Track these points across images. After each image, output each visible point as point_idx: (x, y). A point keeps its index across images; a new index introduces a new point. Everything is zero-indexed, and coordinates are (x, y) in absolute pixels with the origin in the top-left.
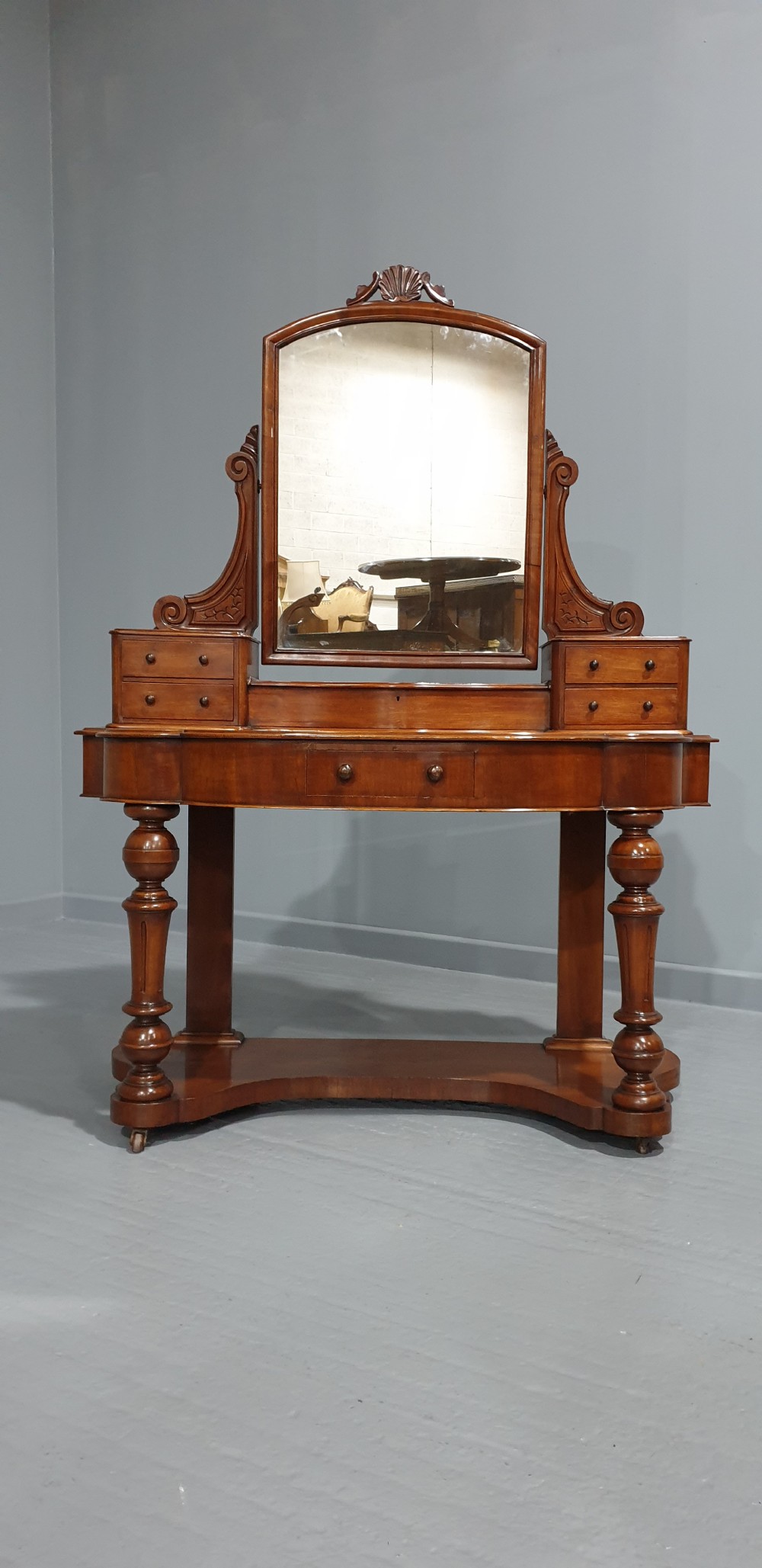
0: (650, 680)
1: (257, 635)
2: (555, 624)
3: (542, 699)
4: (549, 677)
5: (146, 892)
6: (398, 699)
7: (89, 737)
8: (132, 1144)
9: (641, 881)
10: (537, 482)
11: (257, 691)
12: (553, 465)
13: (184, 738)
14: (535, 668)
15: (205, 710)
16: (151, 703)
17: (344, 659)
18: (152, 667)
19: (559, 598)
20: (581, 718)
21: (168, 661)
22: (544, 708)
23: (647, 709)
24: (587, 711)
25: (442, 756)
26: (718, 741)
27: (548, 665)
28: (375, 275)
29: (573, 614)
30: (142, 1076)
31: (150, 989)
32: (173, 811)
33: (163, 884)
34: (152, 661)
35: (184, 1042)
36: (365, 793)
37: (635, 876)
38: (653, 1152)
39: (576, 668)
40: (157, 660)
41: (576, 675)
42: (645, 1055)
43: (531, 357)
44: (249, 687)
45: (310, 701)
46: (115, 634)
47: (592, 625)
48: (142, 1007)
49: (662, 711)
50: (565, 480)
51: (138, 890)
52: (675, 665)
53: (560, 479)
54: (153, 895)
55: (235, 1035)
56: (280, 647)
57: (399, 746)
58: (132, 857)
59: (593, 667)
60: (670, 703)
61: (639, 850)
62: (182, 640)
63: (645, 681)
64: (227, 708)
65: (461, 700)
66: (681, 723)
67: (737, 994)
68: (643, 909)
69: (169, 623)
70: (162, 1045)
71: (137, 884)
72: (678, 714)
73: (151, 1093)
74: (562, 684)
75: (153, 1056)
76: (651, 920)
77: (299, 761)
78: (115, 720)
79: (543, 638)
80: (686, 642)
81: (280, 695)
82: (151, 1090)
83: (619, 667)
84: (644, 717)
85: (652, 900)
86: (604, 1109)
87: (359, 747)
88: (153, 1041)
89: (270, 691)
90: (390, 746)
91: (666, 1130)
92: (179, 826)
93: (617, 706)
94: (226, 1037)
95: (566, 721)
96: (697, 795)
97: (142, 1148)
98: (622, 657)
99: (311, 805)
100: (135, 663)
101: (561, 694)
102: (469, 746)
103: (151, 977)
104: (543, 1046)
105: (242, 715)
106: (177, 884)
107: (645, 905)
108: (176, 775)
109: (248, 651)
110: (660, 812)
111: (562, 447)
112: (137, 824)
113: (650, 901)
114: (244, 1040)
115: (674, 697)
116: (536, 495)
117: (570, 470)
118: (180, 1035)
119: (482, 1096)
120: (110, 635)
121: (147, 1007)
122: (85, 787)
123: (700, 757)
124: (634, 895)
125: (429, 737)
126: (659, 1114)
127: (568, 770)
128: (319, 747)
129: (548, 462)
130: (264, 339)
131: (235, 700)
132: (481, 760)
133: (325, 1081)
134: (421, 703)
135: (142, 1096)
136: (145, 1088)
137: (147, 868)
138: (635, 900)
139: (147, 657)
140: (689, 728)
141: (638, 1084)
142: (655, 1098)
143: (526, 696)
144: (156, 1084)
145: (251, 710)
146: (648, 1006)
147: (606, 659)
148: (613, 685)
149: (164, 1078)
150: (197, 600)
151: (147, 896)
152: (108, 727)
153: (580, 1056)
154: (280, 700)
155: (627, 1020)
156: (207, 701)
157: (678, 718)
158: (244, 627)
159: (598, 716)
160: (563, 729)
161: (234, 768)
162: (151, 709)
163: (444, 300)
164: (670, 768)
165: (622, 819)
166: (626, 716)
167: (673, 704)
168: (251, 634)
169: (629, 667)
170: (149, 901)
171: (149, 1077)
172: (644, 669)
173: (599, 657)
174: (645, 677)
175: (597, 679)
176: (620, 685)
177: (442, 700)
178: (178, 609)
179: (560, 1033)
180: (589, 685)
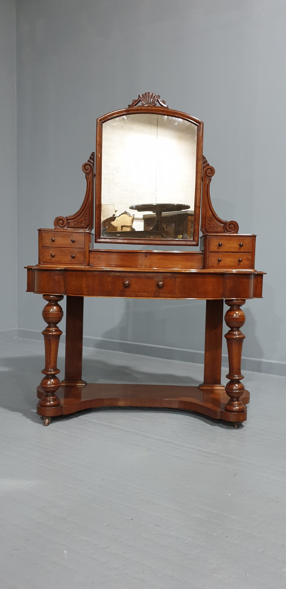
0: (241, 251)
1: (93, 231)
2: (205, 229)
3: (201, 257)
4: (203, 248)
5: (51, 328)
6: (146, 256)
7: (30, 269)
8: (45, 422)
9: (237, 326)
10: (199, 175)
11: (93, 253)
12: (205, 169)
13: (66, 270)
14: (198, 245)
15: (73, 260)
16: (53, 257)
17: (126, 241)
18: (53, 243)
19: (207, 219)
20: (215, 265)
21: (60, 241)
22: (201, 260)
23: (240, 261)
24: (217, 262)
25: (163, 278)
26: (266, 274)
27: (202, 244)
28: (139, 96)
29: (212, 225)
30: (48, 397)
31: (52, 364)
32: (61, 298)
33: (57, 325)
34: (53, 241)
35: (64, 384)
36: (134, 292)
37: (235, 324)
38: (240, 427)
39: (213, 246)
40: (56, 240)
41: (213, 248)
42: (237, 391)
43: (198, 128)
44: (90, 251)
45: (114, 256)
46: (40, 230)
47: (219, 230)
48: (49, 371)
49: (245, 262)
50: (210, 175)
51: (48, 327)
52: (251, 245)
53: (208, 174)
54: (53, 329)
55: (83, 382)
56: (102, 237)
57: (147, 274)
58: (46, 315)
59: (220, 245)
60: (248, 259)
61: (236, 314)
62: (65, 233)
63: (239, 251)
64: (82, 259)
65: (170, 257)
66: (252, 267)
67: (270, 369)
68: (238, 336)
69: (60, 226)
70: (56, 386)
71: (47, 325)
72: (251, 263)
73: (52, 404)
74: (208, 252)
75: (52, 390)
76: (240, 341)
77: (109, 279)
78: (39, 263)
79: (201, 234)
80: (254, 237)
81: (102, 254)
82: (52, 403)
83: (230, 246)
84: (239, 264)
85: (241, 333)
86: (222, 411)
87: (132, 274)
88: (53, 384)
89: (97, 253)
90: (143, 274)
91: (245, 419)
92: (63, 303)
93: (228, 260)
94: (79, 383)
95: (209, 266)
96: (258, 294)
97: (48, 424)
98: (231, 242)
99: (113, 296)
100: (47, 242)
101: (208, 255)
102: (174, 274)
103: (52, 360)
104: (198, 387)
105: (87, 262)
106: (62, 325)
107: (238, 335)
108: (62, 284)
109: (90, 237)
110: (245, 300)
111: (209, 162)
112: (47, 302)
113: (240, 334)
114: (86, 384)
115: (250, 257)
116: (199, 180)
117: (212, 171)
118: (62, 382)
119: (176, 406)
120: (38, 231)
121: (51, 371)
122: (28, 289)
123: (259, 280)
124: (234, 331)
125: (158, 271)
126: (243, 413)
127: (210, 284)
128: (117, 274)
129: (204, 168)
130: (97, 120)
131: (85, 256)
132: (177, 280)
133: (117, 400)
134: (155, 258)
135: (48, 405)
136: (50, 402)
137: (51, 319)
138: (235, 333)
139: (52, 240)
140: (255, 269)
141: (235, 402)
142: (241, 407)
143: (195, 256)
144: (54, 400)
145: (90, 260)
146: (239, 373)
147: (225, 242)
148: (226, 252)
149: (57, 398)
150: (71, 218)
151: (51, 329)
152: (36, 265)
153: (212, 391)
154: (102, 256)
155: (232, 378)
156: (74, 256)
157: (251, 265)
158: (88, 228)
159: (221, 264)
160: (208, 268)
161: (84, 281)
162: (53, 259)
163: (165, 106)
164: (248, 283)
165: (230, 303)
166: (232, 264)
167: (250, 260)
168: (91, 231)
169: (234, 245)
170: (52, 332)
171: (51, 398)
172: (239, 246)
173: (222, 241)
174: (239, 249)
175: (221, 250)
176: (230, 252)
177: (163, 257)
178: (63, 221)
179: (205, 383)
180: (218, 252)
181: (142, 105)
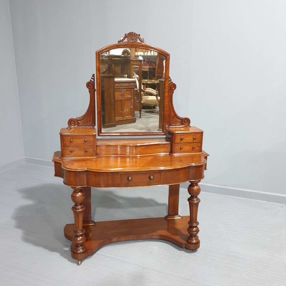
0: (194, 142)
2: (170, 123)
3: (169, 146)
5: (78, 207)
8: (78, 264)
9: (195, 194)
11: (99, 146)
12: (170, 85)
15: (86, 153)
16: (72, 152)
20: (178, 151)
21: (76, 141)
22: (168, 148)
23: (193, 148)
24: (180, 149)
26: (209, 155)
29: (174, 121)
30: (79, 248)
31: (80, 228)
34: (72, 142)
36: (134, 183)
41: (177, 141)
42: (195, 233)
43: (166, 58)
44: (97, 146)
46: (61, 135)
47: (178, 123)
49: (196, 148)
51: (75, 205)
52: (200, 138)
53: (172, 88)
54: (80, 207)
55: (93, 222)
56: (102, 131)
58: (74, 198)
59: (181, 139)
60: (198, 147)
62: (79, 136)
63: (193, 142)
64: (92, 152)
69: (72, 126)
74: (174, 143)
75: (81, 243)
77: (118, 176)
80: (202, 133)
82: (81, 251)
83: (188, 139)
84: (193, 150)
85: (198, 199)
86: (186, 244)
87: (133, 173)
88: (81, 240)
91: (198, 247)
93: (187, 148)
94: (91, 223)
95: (175, 152)
96: (205, 168)
97: (81, 263)
98: (188, 136)
99: (121, 187)
100: (67, 142)
101: (174, 145)
103: (80, 226)
104: (164, 218)
105: (96, 153)
107: (197, 201)
108: (85, 179)
114: (95, 223)
115: (200, 145)
117: (174, 86)
121: (79, 233)
122: (56, 173)
126: (198, 244)
130: (96, 52)
131: (94, 150)
132: (162, 174)
135: (79, 252)
139: (70, 141)
140: (202, 152)
141: (193, 238)
142: (197, 241)
143: (166, 145)
144: (83, 249)
145: (98, 151)
146: (196, 222)
147: (185, 137)
148: (186, 143)
153: (173, 221)
155: (192, 225)
156: (87, 151)
157: (200, 150)
158: (92, 126)
159: (182, 150)
162: (72, 154)
165: (192, 182)
166: (189, 150)
167: (199, 147)
169: (190, 139)
170: (79, 209)
171: (81, 248)
172: (193, 139)
173: (183, 137)
174: (193, 141)
175: (182, 142)
176: (187, 143)
177: (145, 147)
178: (74, 122)
179: (169, 215)
180: (180, 143)
181: (127, 41)
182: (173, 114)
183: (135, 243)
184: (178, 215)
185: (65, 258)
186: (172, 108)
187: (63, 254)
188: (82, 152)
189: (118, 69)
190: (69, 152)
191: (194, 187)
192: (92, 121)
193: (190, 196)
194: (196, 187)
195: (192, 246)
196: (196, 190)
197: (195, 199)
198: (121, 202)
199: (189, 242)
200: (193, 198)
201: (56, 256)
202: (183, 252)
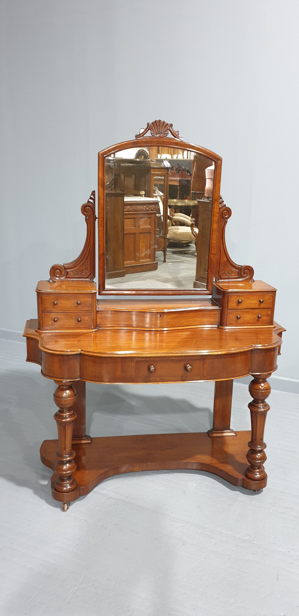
0: (261, 307)
2: (219, 275)
3: (217, 313)
5: (64, 413)
7: (29, 338)
8: (63, 508)
9: (262, 397)
11: (101, 313)
12: (221, 210)
13: (81, 356)
14: (211, 294)
16: (56, 321)
18: (56, 306)
19: (221, 264)
20: (234, 322)
21: (63, 304)
22: (216, 317)
23: (259, 318)
24: (236, 320)
26: (285, 331)
29: (226, 271)
30: (65, 482)
31: (67, 450)
34: (56, 304)
36: (160, 376)
37: (260, 396)
38: (259, 493)
39: (232, 302)
40: (58, 303)
41: (232, 305)
42: (260, 461)
43: (216, 164)
44: (97, 312)
46: (39, 292)
47: (233, 275)
48: (64, 457)
49: (264, 319)
50: (226, 217)
51: (59, 411)
52: (271, 301)
53: (224, 216)
54: (67, 415)
55: (88, 437)
56: (106, 287)
58: (58, 399)
59: (239, 303)
60: (268, 315)
63: (259, 307)
64: (89, 322)
68: (263, 409)
69: (58, 278)
70: (73, 471)
71: (59, 409)
72: (271, 319)
73: (69, 488)
74: (226, 309)
75: (69, 475)
76: (264, 414)
77: (133, 365)
80: (275, 291)
82: (69, 487)
83: (249, 302)
84: (258, 321)
85: (266, 405)
86: (243, 479)
88: (69, 469)
91: (265, 486)
93: (248, 317)
94: (84, 440)
95: (228, 323)
97: (68, 508)
98: (251, 298)
99: (137, 382)
100: (48, 305)
101: (226, 312)
103: (68, 445)
104: (207, 434)
105: (95, 324)
108: (77, 368)
111: (225, 203)
114: (92, 440)
115: (270, 313)
116: (215, 224)
117: (228, 212)
120: (36, 293)
121: (66, 457)
126: (263, 480)
130: (99, 153)
131: (92, 317)
132: (207, 361)
135: (65, 490)
136: (66, 487)
139: (54, 303)
140: (274, 324)
141: (256, 470)
142: (262, 475)
143: (212, 311)
144: (71, 484)
145: (98, 320)
146: (262, 443)
147: (244, 299)
148: (246, 309)
149: (73, 481)
151: (64, 415)
153: (222, 439)
155: (253, 449)
156: (80, 321)
157: (271, 321)
158: (90, 278)
159: (241, 322)
162: (56, 324)
165: (257, 376)
166: (251, 322)
167: (269, 316)
169: (253, 302)
170: (66, 418)
171: (68, 482)
172: (259, 302)
173: (242, 298)
175: (240, 307)
176: (249, 309)
177: (178, 315)
178: (61, 272)
179: (215, 429)
180: (237, 309)
181: (151, 136)
182: (226, 259)
183: (157, 475)
184: (229, 429)
185: (42, 498)
186: (224, 249)
187: (38, 491)
188: (73, 322)
189: (130, 182)
190: (51, 322)
191: (259, 385)
192: (89, 269)
193: (253, 399)
194: (262, 385)
195: (254, 484)
196: (264, 390)
197: (261, 405)
198: (133, 403)
199: (249, 476)
200: (258, 403)
201: (27, 493)
202: (238, 493)
